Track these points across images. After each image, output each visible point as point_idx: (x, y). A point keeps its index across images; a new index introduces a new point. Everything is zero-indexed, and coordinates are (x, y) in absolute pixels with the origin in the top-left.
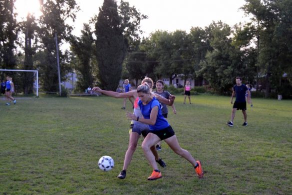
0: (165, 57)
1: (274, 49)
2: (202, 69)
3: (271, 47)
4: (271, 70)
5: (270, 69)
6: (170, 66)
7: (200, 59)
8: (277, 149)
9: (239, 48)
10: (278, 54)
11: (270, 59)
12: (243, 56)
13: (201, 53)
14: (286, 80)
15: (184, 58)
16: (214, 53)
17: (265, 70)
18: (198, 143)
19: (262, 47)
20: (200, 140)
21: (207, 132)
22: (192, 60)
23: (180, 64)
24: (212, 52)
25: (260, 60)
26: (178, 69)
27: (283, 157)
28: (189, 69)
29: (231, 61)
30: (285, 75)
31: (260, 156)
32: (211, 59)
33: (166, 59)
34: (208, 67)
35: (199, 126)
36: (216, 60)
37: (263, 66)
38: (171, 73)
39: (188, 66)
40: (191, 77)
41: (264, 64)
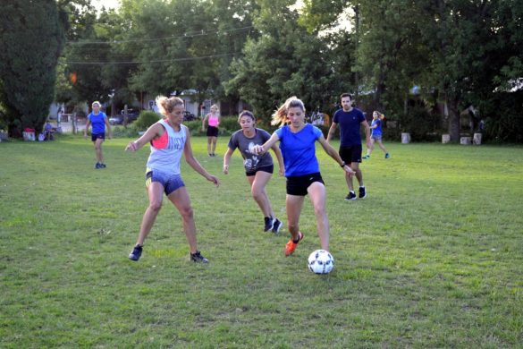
0: (153, 51)
1: (390, 33)
2: (237, 78)
3: (385, 28)
4: (385, 80)
5: (383, 77)
6: (166, 71)
7: (233, 56)
8: (402, 251)
9: (316, 33)
10: (399, 44)
11: (384, 55)
12: (325, 48)
13: (232, 44)
14: (419, 101)
15: (195, 53)
16: (261, 42)
17: (373, 78)
18: (229, 243)
19: (365, 29)
20: (234, 236)
21: (248, 218)
22: (214, 59)
23: (188, 68)
24: (257, 41)
25: (361, 58)
26: (183, 78)
27: (415, 270)
28: (206, 79)
29: (300, 62)
30: (415, 89)
31: (365, 267)
32: (255, 55)
33: (156, 56)
34: (250, 74)
35: (230, 206)
36: (267, 58)
37: (369, 71)
38: (168, 87)
39: (206, 72)
40: (213, 96)
41: (371, 66)
